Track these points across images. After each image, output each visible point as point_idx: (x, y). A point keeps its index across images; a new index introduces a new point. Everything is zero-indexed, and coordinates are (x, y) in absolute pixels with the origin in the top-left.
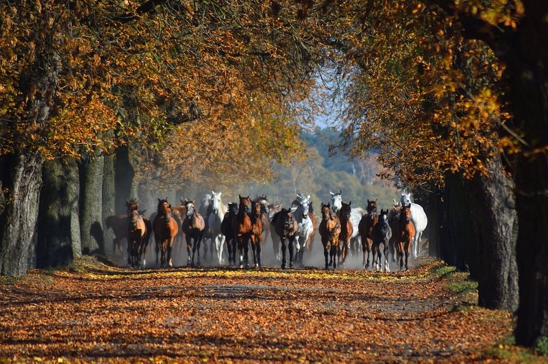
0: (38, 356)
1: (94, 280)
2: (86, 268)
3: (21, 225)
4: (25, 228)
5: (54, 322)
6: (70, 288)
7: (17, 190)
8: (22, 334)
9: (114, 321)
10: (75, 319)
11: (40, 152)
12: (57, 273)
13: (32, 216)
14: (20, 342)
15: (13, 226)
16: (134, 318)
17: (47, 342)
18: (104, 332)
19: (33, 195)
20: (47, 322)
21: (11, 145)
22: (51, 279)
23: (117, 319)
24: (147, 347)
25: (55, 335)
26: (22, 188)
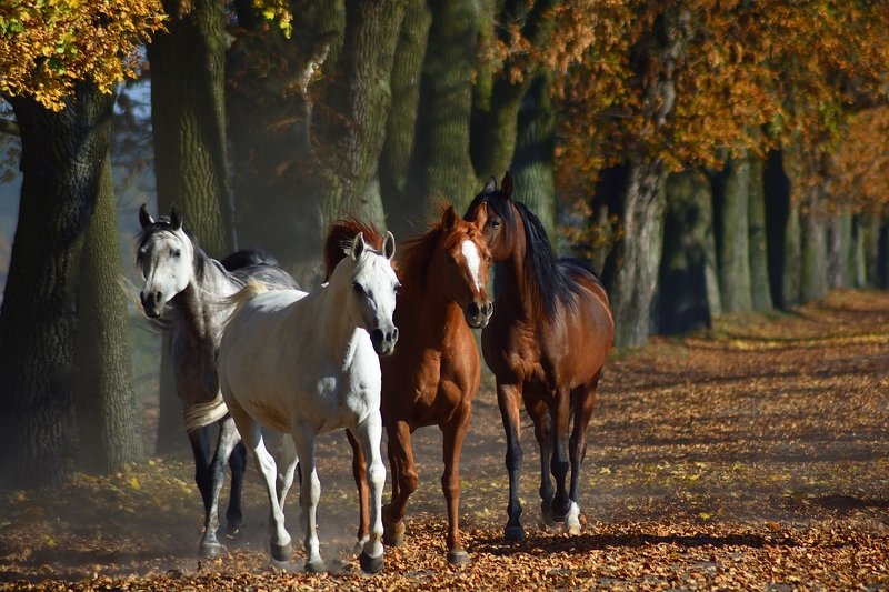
0: (699, 461)
1: (745, 352)
2: (728, 334)
3: (638, 272)
4: (643, 274)
5: (709, 412)
6: (715, 362)
7: (629, 217)
8: (666, 431)
9: (800, 409)
10: (740, 407)
11: (662, 161)
12: (689, 342)
13: (652, 257)
14: (666, 441)
15: (626, 271)
16: (828, 403)
17: (706, 440)
18: (786, 426)
19: (652, 227)
20: (699, 413)
21: (619, 151)
22: (684, 351)
23: (803, 407)
24: (858, 445)
25: (715, 431)
26: (639, 216)
